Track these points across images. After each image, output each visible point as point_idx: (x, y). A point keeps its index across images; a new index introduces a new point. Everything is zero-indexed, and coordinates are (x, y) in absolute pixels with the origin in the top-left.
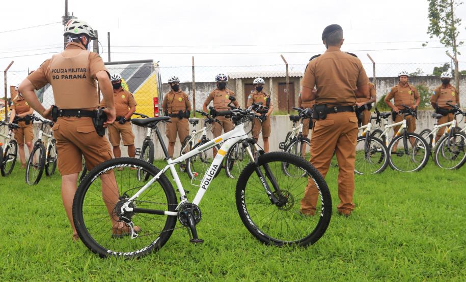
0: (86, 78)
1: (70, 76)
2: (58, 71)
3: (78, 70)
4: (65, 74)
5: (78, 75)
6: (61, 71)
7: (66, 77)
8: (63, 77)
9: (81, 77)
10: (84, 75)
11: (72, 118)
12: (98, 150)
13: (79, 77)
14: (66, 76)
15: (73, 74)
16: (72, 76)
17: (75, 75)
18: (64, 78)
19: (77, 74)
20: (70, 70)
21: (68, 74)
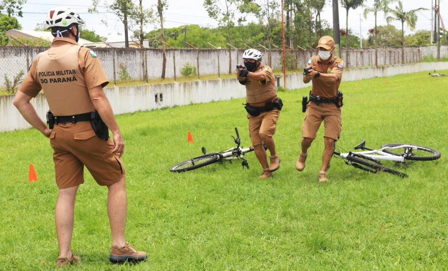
0: (76, 80)
1: (59, 80)
2: (46, 74)
3: (66, 72)
4: (53, 77)
5: (67, 78)
6: (48, 73)
7: (55, 81)
8: (51, 80)
9: (70, 80)
10: (74, 77)
11: (68, 125)
12: (103, 156)
13: (69, 79)
14: (55, 79)
15: (61, 77)
16: (60, 79)
17: (64, 78)
18: (52, 82)
19: (66, 76)
20: (58, 73)
21: (56, 77)
